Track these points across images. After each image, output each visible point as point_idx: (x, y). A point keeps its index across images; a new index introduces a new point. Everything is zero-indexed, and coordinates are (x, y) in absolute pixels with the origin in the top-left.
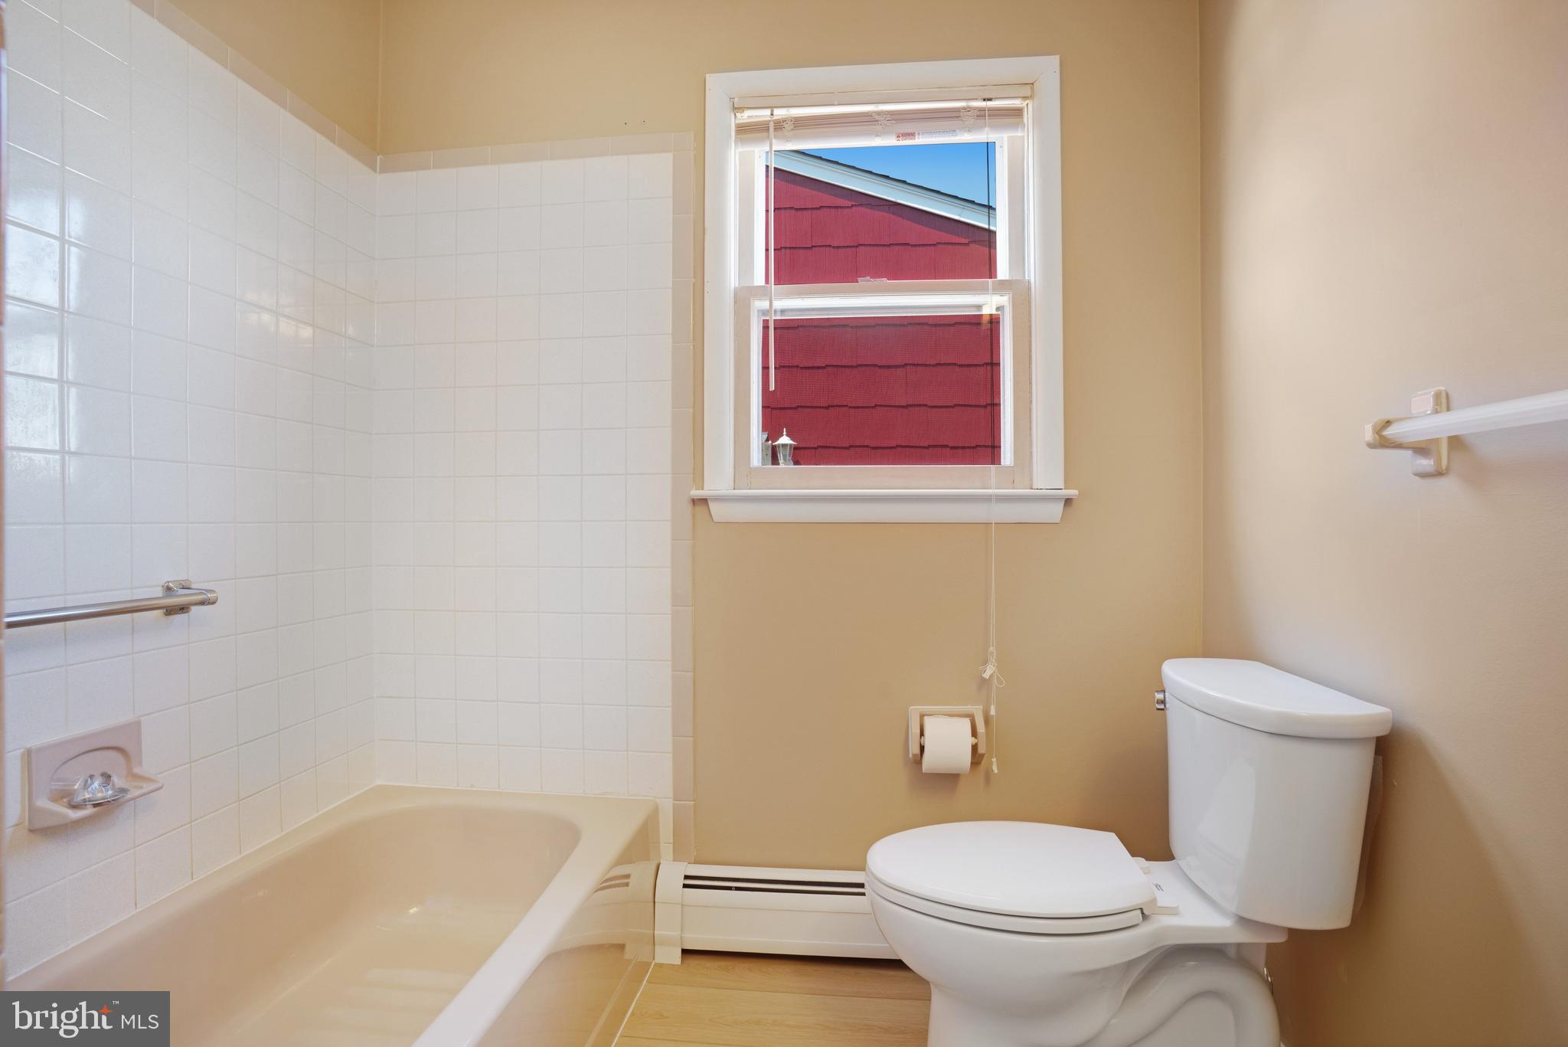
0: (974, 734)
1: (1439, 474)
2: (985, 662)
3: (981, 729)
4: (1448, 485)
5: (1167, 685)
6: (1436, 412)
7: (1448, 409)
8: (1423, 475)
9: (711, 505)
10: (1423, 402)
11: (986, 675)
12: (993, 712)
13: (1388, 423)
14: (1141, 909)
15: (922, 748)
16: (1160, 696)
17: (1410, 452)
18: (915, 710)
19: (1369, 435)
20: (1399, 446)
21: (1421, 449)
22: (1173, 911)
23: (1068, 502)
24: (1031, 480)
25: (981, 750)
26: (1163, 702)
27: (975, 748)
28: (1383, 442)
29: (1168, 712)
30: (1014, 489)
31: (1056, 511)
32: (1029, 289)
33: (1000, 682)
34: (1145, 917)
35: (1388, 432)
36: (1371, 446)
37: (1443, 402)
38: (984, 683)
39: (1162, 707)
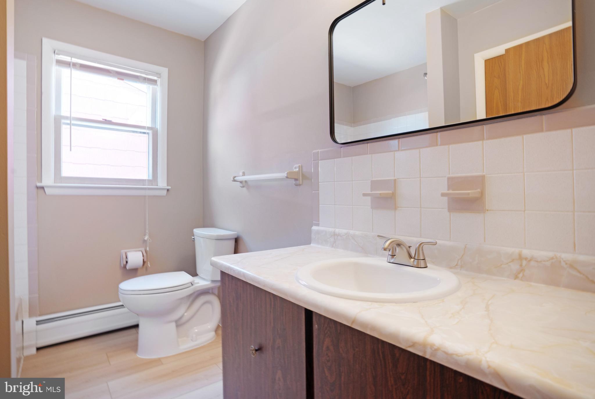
0: (143, 256)
1: (243, 187)
2: (145, 235)
3: (145, 254)
4: (245, 189)
5: (195, 234)
6: (243, 176)
7: (245, 175)
8: (242, 187)
9: (46, 189)
10: (241, 174)
11: (146, 238)
12: (148, 249)
13: (235, 177)
14: (191, 283)
15: (127, 262)
16: (193, 237)
17: (239, 182)
18: (123, 252)
19: (232, 179)
20: (237, 181)
21: (241, 182)
22: (198, 283)
23: (168, 190)
24: (157, 183)
25: (145, 260)
26: (194, 239)
27: (143, 260)
28: (234, 181)
29: (195, 241)
30: (152, 186)
31: (165, 192)
32: (157, 130)
33: (150, 240)
34: (192, 285)
35: (235, 179)
36: (233, 181)
37: (244, 174)
38: (145, 241)
39: (194, 240)
